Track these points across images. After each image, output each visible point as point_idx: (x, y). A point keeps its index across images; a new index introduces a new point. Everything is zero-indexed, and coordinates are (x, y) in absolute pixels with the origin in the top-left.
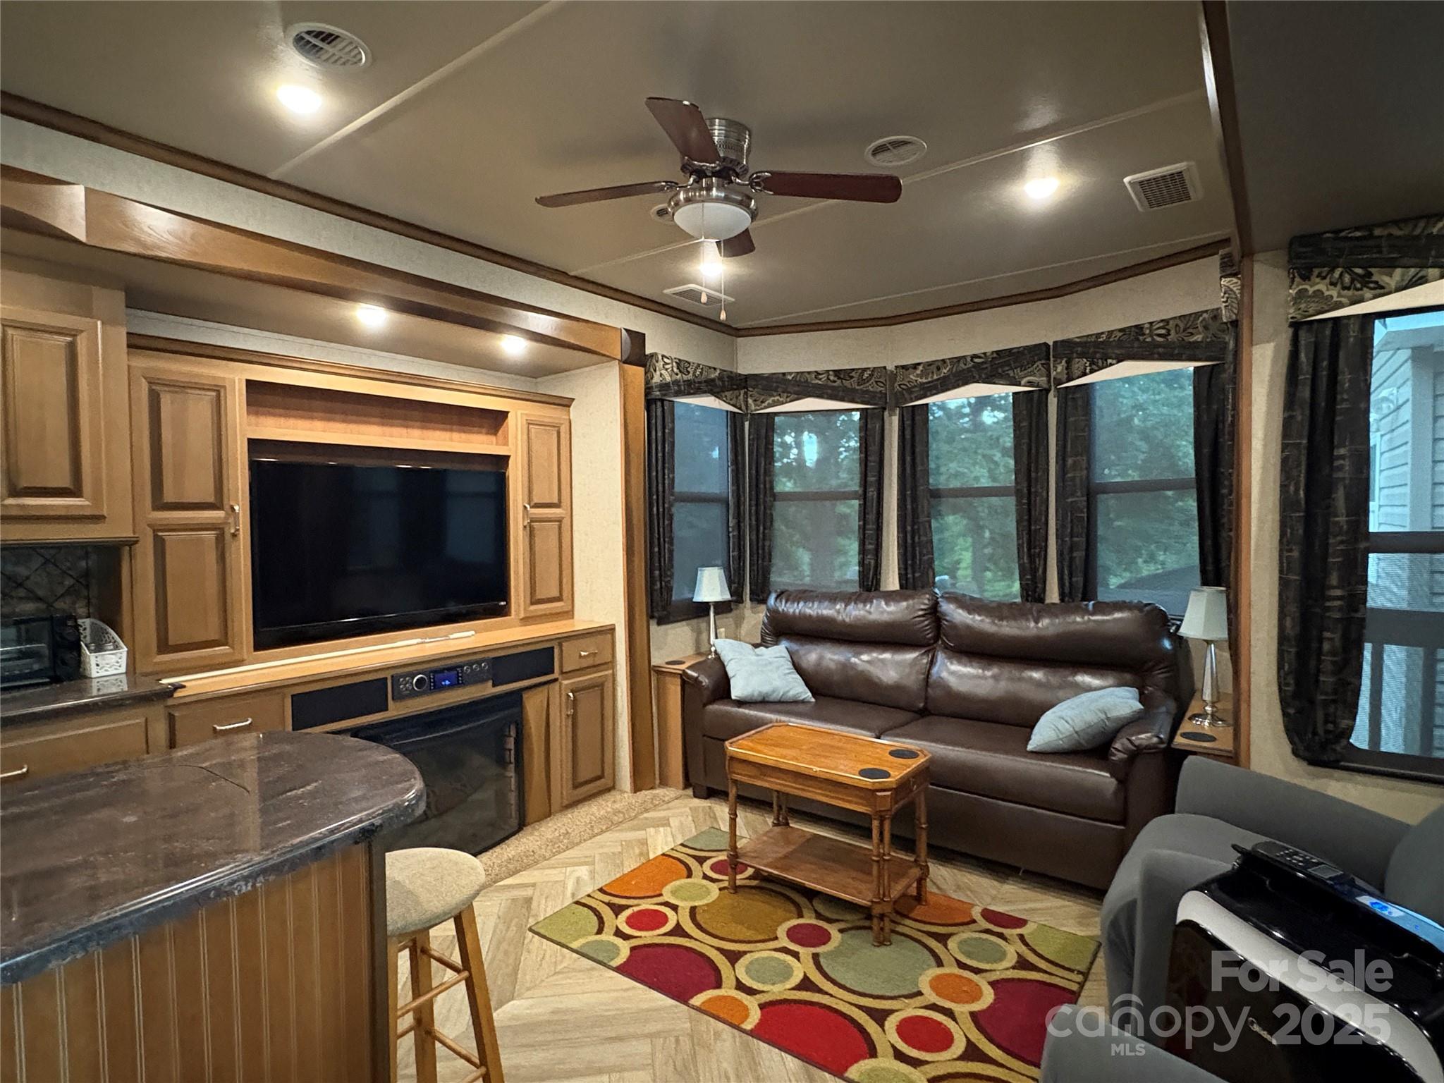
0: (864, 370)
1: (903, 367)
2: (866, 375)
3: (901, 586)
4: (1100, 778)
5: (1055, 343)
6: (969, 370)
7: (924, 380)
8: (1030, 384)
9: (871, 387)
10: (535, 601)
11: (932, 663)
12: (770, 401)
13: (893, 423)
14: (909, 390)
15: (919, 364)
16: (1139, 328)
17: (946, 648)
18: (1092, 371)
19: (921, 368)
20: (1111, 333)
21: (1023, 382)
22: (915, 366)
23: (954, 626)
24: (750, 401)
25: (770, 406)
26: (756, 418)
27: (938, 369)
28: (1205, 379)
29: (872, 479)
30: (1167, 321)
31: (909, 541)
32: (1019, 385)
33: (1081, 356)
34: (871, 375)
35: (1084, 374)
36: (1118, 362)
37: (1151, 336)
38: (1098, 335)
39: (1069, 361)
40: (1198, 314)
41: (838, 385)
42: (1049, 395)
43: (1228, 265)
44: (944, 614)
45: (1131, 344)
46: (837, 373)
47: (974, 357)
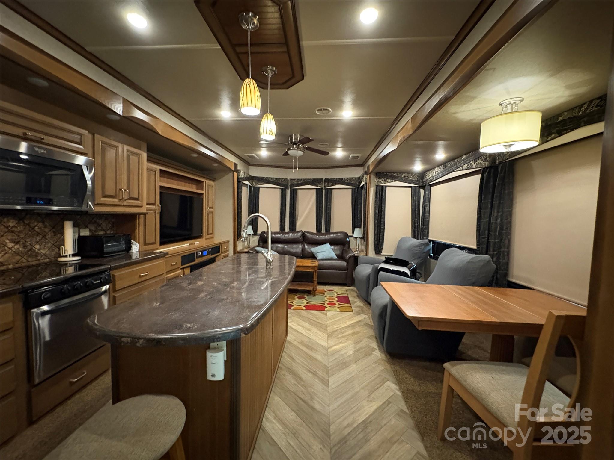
0: (282, 179)
1: (292, 179)
3: (290, 230)
4: (344, 263)
5: (325, 179)
6: (307, 182)
7: (297, 183)
8: (320, 187)
9: (284, 183)
11: (304, 246)
12: (259, 183)
13: (288, 192)
14: (293, 185)
16: (342, 179)
17: (307, 243)
18: (333, 186)
19: (296, 180)
20: (337, 178)
23: (309, 238)
24: (254, 183)
25: (259, 185)
26: (254, 187)
27: (300, 181)
28: (353, 190)
29: (284, 205)
30: (347, 178)
32: (317, 186)
33: (330, 182)
34: (284, 180)
35: (331, 186)
37: (345, 180)
38: (334, 179)
39: (328, 183)
40: (353, 178)
41: (276, 182)
42: (323, 189)
43: (366, 173)
44: (305, 235)
45: (341, 181)
46: (276, 178)
47: (308, 179)
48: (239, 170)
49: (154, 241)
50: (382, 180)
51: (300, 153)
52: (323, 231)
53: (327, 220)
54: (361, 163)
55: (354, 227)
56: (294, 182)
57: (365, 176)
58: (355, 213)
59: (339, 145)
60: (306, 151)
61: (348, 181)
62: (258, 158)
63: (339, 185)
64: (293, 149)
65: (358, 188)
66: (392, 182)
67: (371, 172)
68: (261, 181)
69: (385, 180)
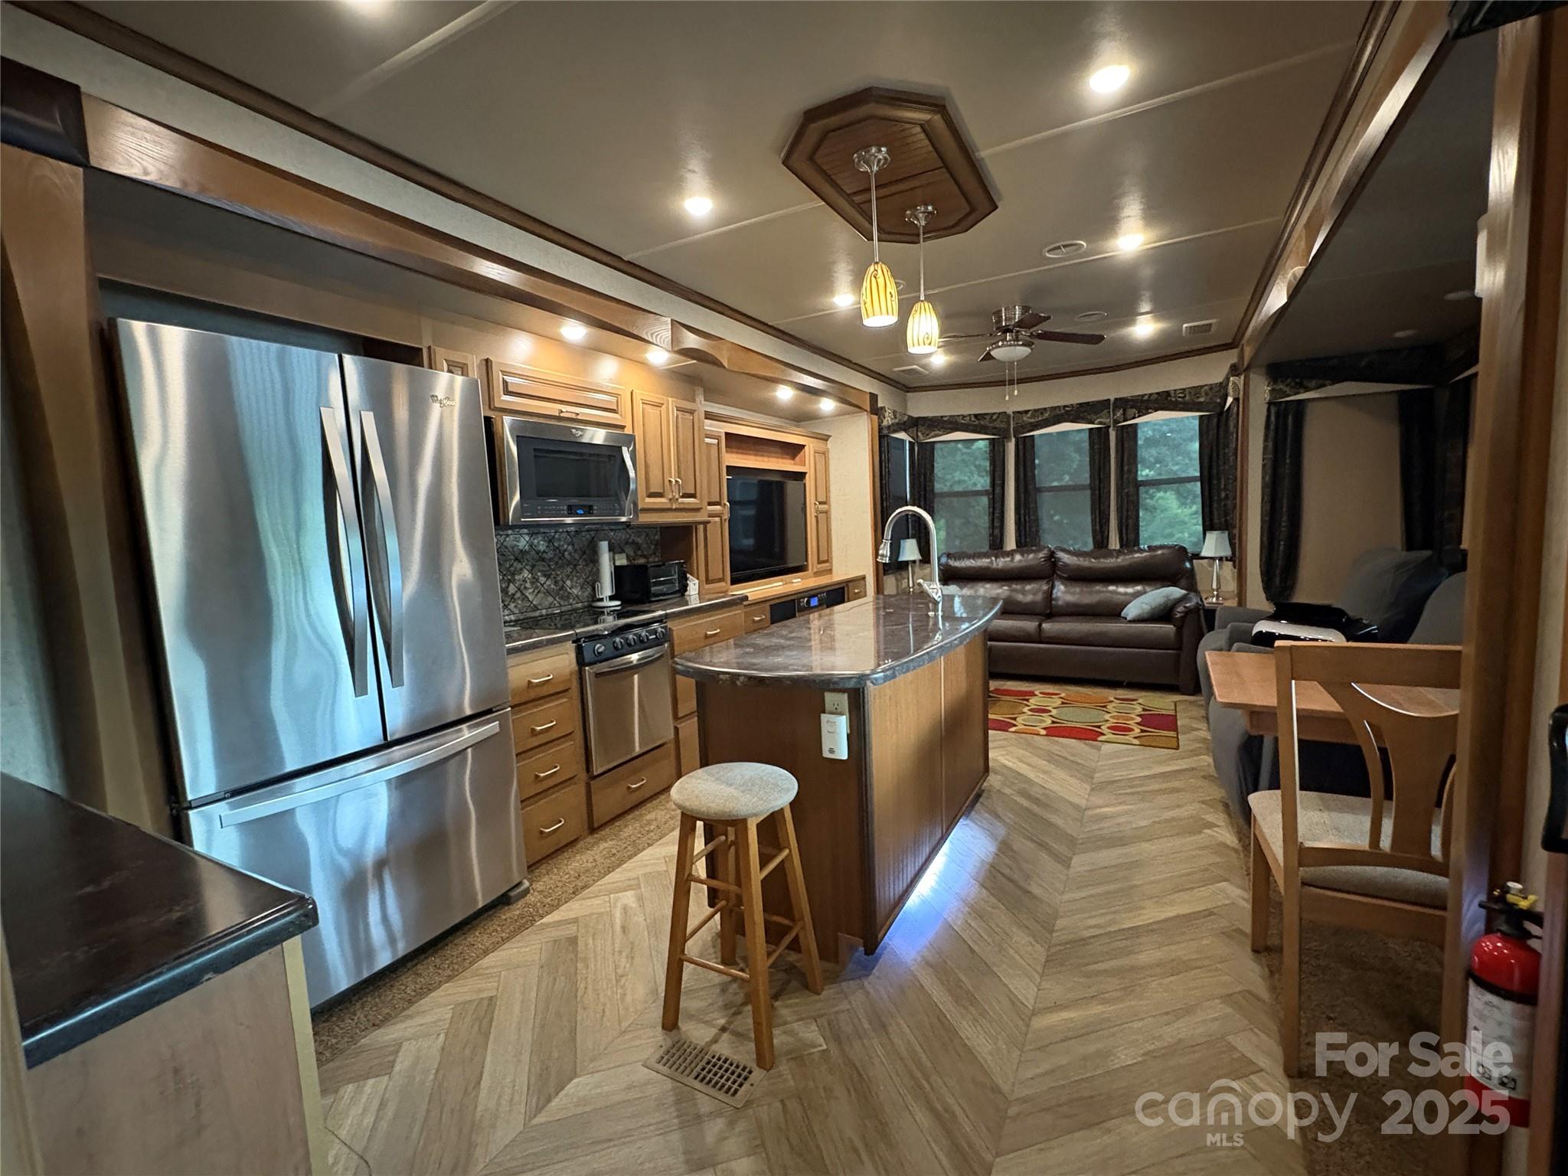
0: (994, 414)
1: (1018, 412)
2: (995, 417)
3: (1018, 546)
4: (1168, 628)
5: (1116, 399)
6: (1062, 415)
7: (1033, 420)
8: (1100, 423)
9: (997, 424)
10: (819, 562)
11: (1053, 587)
12: (932, 434)
13: (1011, 446)
14: (1024, 427)
15: (1030, 411)
16: (1168, 393)
17: (1061, 578)
18: (1139, 416)
20: (1151, 394)
21: (1096, 422)
22: (1027, 412)
23: (1066, 565)
24: (919, 434)
25: (933, 437)
26: (921, 445)
27: (1042, 414)
28: (1205, 422)
29: (998, 482)
30: (1184, 389)
31: (1023, 519)
32: (1093, 423)
33: (1132, 407)
34: (998, 417)
35: (1134, 418)
36: (1156, 411)
37: (1175, 397)
38: (1143, 396)
39: (1124, 411)
40: (1202, 387)
41: (977, 423)
42: (1111, 430)
43: (1235, 370)
44: (1059, 559)
45: (1164, 401)
46: (976, 416)
47: (1065, 406)
48: (882, 408)
49: (721, 576)
50: (1287, 385)
51: (1022, 351)
52: (1114, 543)
53: (1125, 513)
54: (1230, 341)
55: (1209, 526)
56: (1025, 419)
57: (1231, 379)
58: (1210, 493)
59: (1145, 307)
60: (1037, 341)
61: (1187, 398)
62: (927, 372)
63: (1160, 412)
64: (1003, 346)
65: (1221, 413)
66: (1323, 386)
67: (1248, 368)
68: (936, 427)
69: (1297, 383)
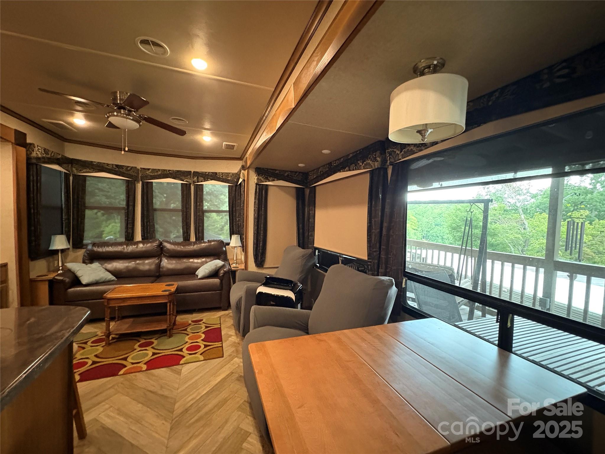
0: (128, 167)
1: (144, 169)
2: (129, 169)
3: (142, 239)
5: (194, 172)
6: (168, 174)
7: (152, 174)
8: (187, 181)
9: (131, 172)
11: (161, 261)
13: (139, 186)
14: (147, 177)
15: (150, 169)
16: (216, 173)
17: (165, 256)
18: (204, 181)
19: (151, 170)
20: (209, 173)
21: (185, 180)
22: (149, 169)
23: (168, 249)
24: (74, 169)
25: (84, 172)
26: (75, 176)
27: (157, 172)
28: (231, 188)
29: (131, 204)
30: (223, 173)
31: (145, 224)
32: (183, 181)
33: (201, 176)
34: (131, 169)
35: (202, 182)
36: (211, 180)
37: (219, 175)
38: (206, 172)
39: (198, 177)
40: (229, 173)
41: (117, 170)
42: (192, 185)
43: (243, 168)
44: (164, 247)
45: (214, 176)
46: (117, 166)
47: (169, 170)
48: (31, 144)
50: (262, 178)
52: (193, 239)
53: (198, 224)
54: (240, 157)
55: (232, 233)
56: (147, 172)
57: (242, 171)
58: (232, 217)
59: (207, 126)
61: (224, 177)
62: (76, 131)
63: (213, 181)
64: (117, 116)
65: (237, 185)
66: (274, 180)
67: (249, 167)
68: (88, 167)
69: (266, 178)
